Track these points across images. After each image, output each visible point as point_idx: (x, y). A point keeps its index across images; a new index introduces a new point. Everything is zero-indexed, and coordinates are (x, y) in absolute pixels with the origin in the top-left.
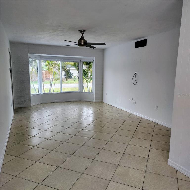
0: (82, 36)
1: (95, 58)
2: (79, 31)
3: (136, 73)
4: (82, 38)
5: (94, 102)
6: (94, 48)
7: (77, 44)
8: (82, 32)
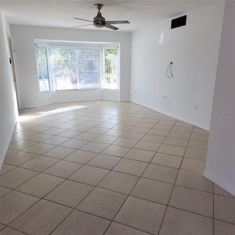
0: (99, 12)
1: (120, 44)
2: (95, 5)
3: (171, 63)
4: (99, 15)
5: (119, 101)
6: (116, 29)
7: (93, 23)
8: (100, 6)
